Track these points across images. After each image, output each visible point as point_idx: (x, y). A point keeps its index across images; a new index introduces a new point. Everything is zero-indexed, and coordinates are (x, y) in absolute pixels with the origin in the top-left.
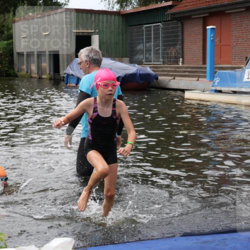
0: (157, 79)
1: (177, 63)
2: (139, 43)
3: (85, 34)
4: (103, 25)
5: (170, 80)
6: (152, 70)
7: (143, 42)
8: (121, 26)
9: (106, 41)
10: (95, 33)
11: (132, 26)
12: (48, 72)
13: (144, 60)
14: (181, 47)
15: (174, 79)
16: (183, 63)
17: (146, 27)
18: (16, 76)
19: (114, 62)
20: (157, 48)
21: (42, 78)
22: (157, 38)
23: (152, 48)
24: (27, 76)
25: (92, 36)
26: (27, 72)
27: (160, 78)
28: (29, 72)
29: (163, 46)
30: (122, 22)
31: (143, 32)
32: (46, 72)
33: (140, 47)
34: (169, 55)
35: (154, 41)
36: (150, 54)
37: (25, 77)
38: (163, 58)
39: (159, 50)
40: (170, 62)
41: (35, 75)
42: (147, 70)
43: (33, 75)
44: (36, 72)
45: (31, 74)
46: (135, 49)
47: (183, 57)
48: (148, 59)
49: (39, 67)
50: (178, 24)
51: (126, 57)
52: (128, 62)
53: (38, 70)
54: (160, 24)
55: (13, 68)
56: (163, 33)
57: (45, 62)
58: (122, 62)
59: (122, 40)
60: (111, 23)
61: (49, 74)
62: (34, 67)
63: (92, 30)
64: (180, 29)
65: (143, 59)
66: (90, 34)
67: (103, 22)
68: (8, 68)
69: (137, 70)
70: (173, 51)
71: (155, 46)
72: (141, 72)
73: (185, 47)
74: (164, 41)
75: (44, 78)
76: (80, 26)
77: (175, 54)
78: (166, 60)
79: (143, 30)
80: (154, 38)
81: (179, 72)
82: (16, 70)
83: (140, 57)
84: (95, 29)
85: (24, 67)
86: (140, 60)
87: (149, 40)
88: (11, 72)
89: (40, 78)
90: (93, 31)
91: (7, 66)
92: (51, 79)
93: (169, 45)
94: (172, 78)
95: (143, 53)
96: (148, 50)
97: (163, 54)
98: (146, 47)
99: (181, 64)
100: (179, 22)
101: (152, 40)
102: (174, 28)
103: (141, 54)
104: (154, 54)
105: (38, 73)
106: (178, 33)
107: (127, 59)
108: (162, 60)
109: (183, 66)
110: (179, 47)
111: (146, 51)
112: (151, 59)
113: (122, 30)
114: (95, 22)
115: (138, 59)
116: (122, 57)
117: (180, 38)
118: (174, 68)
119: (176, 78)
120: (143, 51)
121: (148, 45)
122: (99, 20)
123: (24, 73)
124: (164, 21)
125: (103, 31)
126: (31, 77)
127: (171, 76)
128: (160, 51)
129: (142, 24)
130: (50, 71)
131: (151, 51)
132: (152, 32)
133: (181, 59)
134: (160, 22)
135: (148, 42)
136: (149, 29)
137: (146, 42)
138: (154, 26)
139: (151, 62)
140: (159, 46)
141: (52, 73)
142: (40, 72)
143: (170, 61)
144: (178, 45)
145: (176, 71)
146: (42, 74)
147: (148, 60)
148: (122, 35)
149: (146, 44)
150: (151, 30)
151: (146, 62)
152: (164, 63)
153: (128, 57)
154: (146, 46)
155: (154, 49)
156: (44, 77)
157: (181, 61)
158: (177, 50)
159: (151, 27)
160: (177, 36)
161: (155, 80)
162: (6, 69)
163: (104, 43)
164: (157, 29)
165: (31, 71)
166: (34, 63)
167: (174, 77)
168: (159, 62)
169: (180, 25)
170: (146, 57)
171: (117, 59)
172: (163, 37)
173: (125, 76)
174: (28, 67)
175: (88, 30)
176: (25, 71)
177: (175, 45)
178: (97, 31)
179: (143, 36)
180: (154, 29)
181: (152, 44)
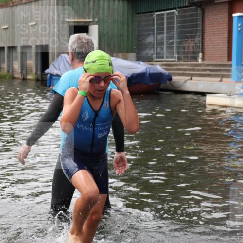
0: (170, 79)
1: (196, 59)
2: (149, 35)
3: (82, 24)
4: (104, 13)
5: (186, 81)
6: (164, 69)
7: (153, 34)
8: (126, 16)
9: (108, 33)
10: (93, 23)
11: (139, 13)
12: (34, 72)
13: (154, 56)
14: (200, 39)
15: (191, 79)
16: (203, 59)
17: (157, 15)
20: (171, 41)
21: (27, 79)
22: (170, 28)
23: (165, 41)
24: (8, 77)
25: (90, 26)
26: (8, 72)
27: (174, 78)
28: (11, 71)
29: (179, 38)
30: (128, 8)
31: (154, 21)
32: (31, 72)
33: (150, 39)
34: (186, 50)
35: (167, 32)
36: (162, 49)
37: (5, 77)
38: (178, 53)
39: (173, 43)
40: (186, 59)
41: (18, 75)
42: (157, 68)
43: (16, 76)
44: (20, 71)
45: (13, 74)
46: (144, 42)
47: (203, 52)
48: (160, 54)
49: (23, 66)
50: (197, 11)
51: (132, 52)
52: (135, 59)
53: (22, 70)
54: (175, 10)
56: (178, 22)
57: (31, 59)
58: (125, 58)
59: (128, 30)
60: (113, 10)
61: (36, 74)
62: (17, 66)
63: (89, 19)
64: (200, 17)
65: (153, 54)
66: (87, 24)
67: (104, 9)
69: (146, 68)
70: (190, 45)
71: (168, 38)
72: (152, 72)
73: (207, 39)
74: (180, 33)
75: (30, 79)
77: (193, 47)
78: (182, 56)
79: (154, 19)
80: (168, 28)
81: (198, 70)
83: (150, 52)
84: (94, 18)
85: (5, 65)
86: (149, 55)
87: (160, 31)
89: (24, 79)
90: (91, 20)
92: (37, 80)
93: (186, 37)
94: (189, 78)
95: (153, 47)
96: (160, 44)
97: (178, 48)
98: (157, 40)
99: (200, 61)
100: (199, 9)
101: (165, 31)
102: (192, 15)
103: (151, 48)
104: (168, 48)
105: (22, 73)
106: (197, 22)
107: (134, 55)
108: (176, 56)
109: (203, 62)
110: (198, 39)
111: (157, 45)
112: (163, 54)
113: (127, 19)
114: (93, 8)
115: (147, 54)
116: (128, 52)
117: (200, 28)
118: (192, 65)
119: (193, 78)
120: (154, 45)
121: (160, 37)
122: (99, 6)
123: (5, 72)
124: (179, 8)
125: (103, 20)
126: (13, 78)
127: (188, 75)
128: (175, 45)
129: (152, 12)
130: (37, 70)
131: (163, 45)
132: (165, 21)
133: (201, 55)
135: (160, 33)
136: (161, 18)
137: (157, 34)
138: (168, 14)
139: (163, 58)
140: (173, 38)
141: (39, 73)
142: (24, 72)
143: (187, 57)
144: (197, 37)
145: (194, 70)
146: (27, 74)
147: (160, 56)
148: (128, 24)
149: (157, 35)
150: (163, 19)
151: (157, 58)
152: (179, 59)
153: (135, 52)
154: (157, 38)
155: (167, 42)
156: (29, 77)
157: (200, 57)
158: (195, 43)
159: (163, 14)
160: (197, 26)
161: (168, 81)
163: (105, 35)
164: (171, 17)
165: (13, 71)
166: (16, 60)
167: (192, 76)
168: (173, 58)
169: (199, 11)
170: (157, 52)
171: (121, 55)
172: (179, 27)
173: (132, 76)
174: (10, 66)
175: (84, 18)
176: (6, 70)
177: (193, 37)
178: (96, 20)
179: (154, 25)
180: (167, 17)
181: (165, 36)
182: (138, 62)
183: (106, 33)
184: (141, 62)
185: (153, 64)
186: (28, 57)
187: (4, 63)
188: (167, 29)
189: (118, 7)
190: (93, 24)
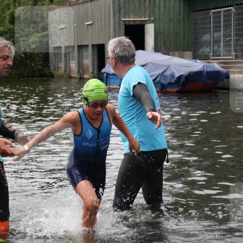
2: (205, 33)
3: (138, 23)
4: (159, 12)
6: (222, 67)
7: (210, 31)
8: (182, 14)
9: (164, 31)
10: (149, 21)
11: (195, 11)
12: (91, 71)
13: (211, 54)
17: (214, 13)
18: (52, 76)
19: (170, 57)
20: (228, 39)
21: (84, 78)
23: (222, 39)
24: (65, 76)
25: (146, 25)
26: (65, 71)
28: (68, 70)
29: (236, 35)
30: (184, 6)
31: (210, 19)
32: (88, 71)
33: (206, 37)
35: (224, 30)
36: (219, 47)
37: (62, 77)
38: (236, 51)
39: (230, 41)
41: (75, 75)
42: (214, 66)
43: (73, 75)
44: (77, 71)
45: (70, 73)
46: (200, 40)
48: (216, 52)
49: (80, 65)
51: (188, 50)
52: (191, 57)
53: (79, 69)
54: (232, 8)
55: (49, 66)
56: (235, 20)
57: (87, 58)
58: (182, 57)
59: (184, 29)
60: (169, 8)
61: (93, 73)
62: (74, 65)
63: (145, 18)
65: (210, 52)
66: (143, 23)
67: (160, 8)
68: (43, 66)
69: (204, 66)
71: (225, 36)
72: (209, 70)
74: (237, 30)
76: (131, 13)
78: (239, 54)
79: (210, 16)
82: (52, 68)
83: (206, 50)
84: (150, 17)
85: (62, 65)
87: (217, 28)
88: (46, 71)
89: (81, 78)
90: (147, 19)
91: (41, 64)
95: (210, 45)
96: (217, 42)
97: (236, 45)
98: (213, 38)
101: (222, 29)
103: (207, 46)
104: (225, 45)
105: (78, 72)
107: (191, 53)
108: (233, 53)
111: (213, 43)
112: (220, 52)
113: (183, 17)
114: (149, 7)
115: (204, 53)
116: (184, 50)
120: (210, 42)
121: (216, 35)
122: (155, 5)
123: (62, 71)
124: (236, 5)
125: (159, 19)
126: (71, 77)
128: (232, 43)
129: (209, 9)
130: (93, 69)
131: (220, 42)
132: (222, 19)
134: (232, 6)
135: (217, 31)
136: (217, 15)
137: (214, 31)
138: (225, 11)
139: (220, 56)
140: (230, 36)
141: (96, 72)
142: (81, 71)
146: (83, 73)
147: (216, 54)
148: (184, 23)
149: (213, 33)
150: (220, 17)
151: (213, 56)
152: (237, 57)
153: (191, 51)
154: (213, 36)
155: (224, 40)
156: (86, 76)
159: (220, 12)
161: (225, 80)
162: (40, 67)
163: (161, 34)
164: (228, 15)
165: (70, 71)
166: (73, 59)
168: (230, 56)
170: (213, 50)
171: (177, 53)
172: (236, 25)
173: (189, 74)
174: (67, 65)
175: (140, 17)
176: (63, 69)
178: (152, 19)
179: (210, 23)
180: (224, 15)
181: (222, 33)
182: (195, 60)
183: (162, 32)
184: (198, 61)
185: (209, 63)
186: (84, 57)
187: (61, 62)
188: (224, 27)
189: (174, 6)
190: (149, 23)
